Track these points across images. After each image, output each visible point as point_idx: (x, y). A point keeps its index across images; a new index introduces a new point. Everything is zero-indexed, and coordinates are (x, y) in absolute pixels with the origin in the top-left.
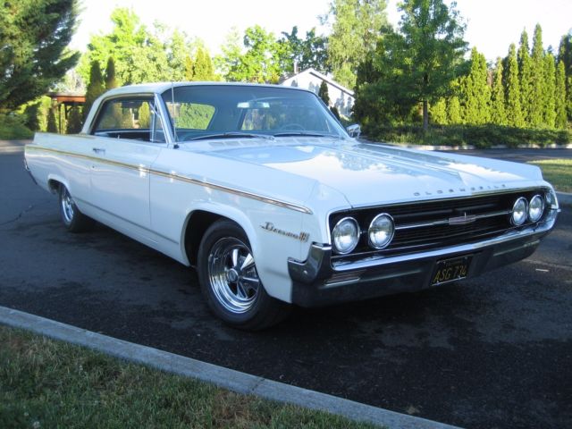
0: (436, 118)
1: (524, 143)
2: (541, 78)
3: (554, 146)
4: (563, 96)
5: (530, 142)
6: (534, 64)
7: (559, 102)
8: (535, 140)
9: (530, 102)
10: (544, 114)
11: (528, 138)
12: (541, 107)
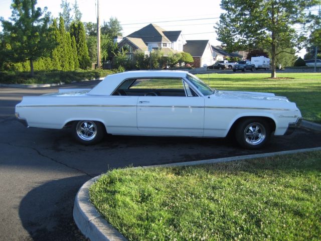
0: (17, 67)
1: (83, 79)
2: (66, 45)
3: (94, 79)
4: (76, 53)
5: (85, 78)
6: (62, 37)
7: (75, 56)
8: (87, 77)
9: (62, 56)
10: (70, 63)
11: (84, 76)
12: (68, 59)
